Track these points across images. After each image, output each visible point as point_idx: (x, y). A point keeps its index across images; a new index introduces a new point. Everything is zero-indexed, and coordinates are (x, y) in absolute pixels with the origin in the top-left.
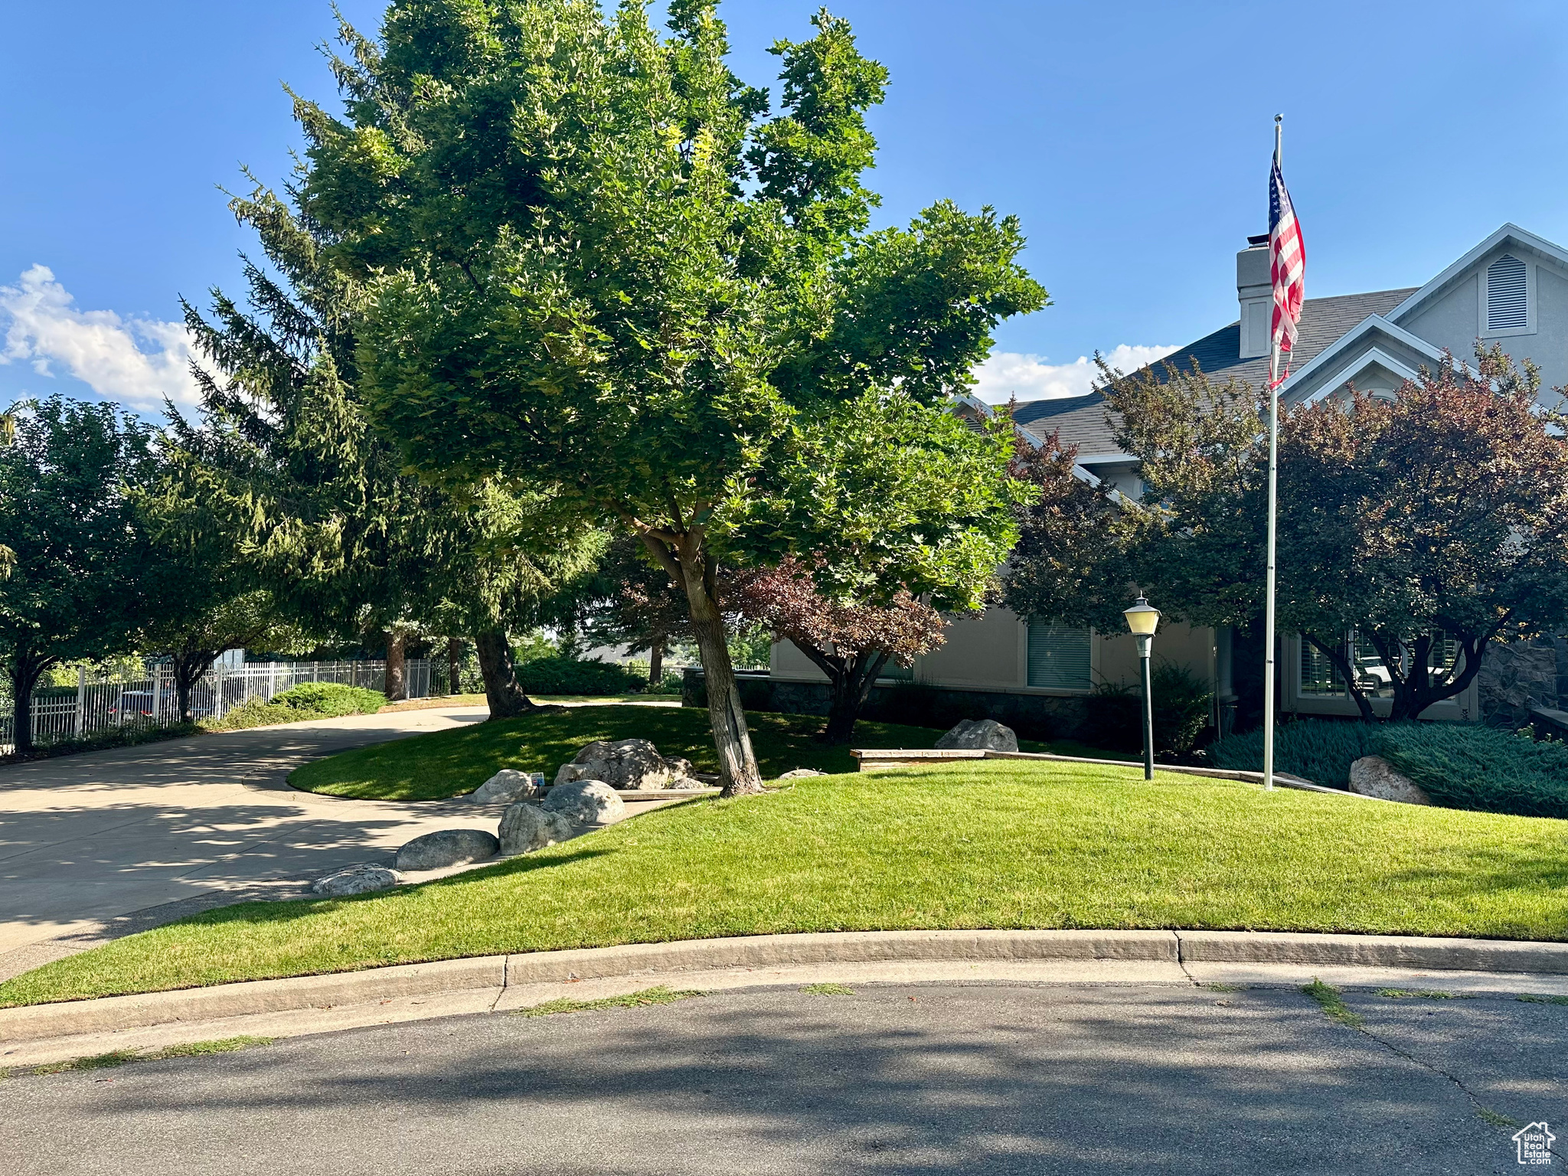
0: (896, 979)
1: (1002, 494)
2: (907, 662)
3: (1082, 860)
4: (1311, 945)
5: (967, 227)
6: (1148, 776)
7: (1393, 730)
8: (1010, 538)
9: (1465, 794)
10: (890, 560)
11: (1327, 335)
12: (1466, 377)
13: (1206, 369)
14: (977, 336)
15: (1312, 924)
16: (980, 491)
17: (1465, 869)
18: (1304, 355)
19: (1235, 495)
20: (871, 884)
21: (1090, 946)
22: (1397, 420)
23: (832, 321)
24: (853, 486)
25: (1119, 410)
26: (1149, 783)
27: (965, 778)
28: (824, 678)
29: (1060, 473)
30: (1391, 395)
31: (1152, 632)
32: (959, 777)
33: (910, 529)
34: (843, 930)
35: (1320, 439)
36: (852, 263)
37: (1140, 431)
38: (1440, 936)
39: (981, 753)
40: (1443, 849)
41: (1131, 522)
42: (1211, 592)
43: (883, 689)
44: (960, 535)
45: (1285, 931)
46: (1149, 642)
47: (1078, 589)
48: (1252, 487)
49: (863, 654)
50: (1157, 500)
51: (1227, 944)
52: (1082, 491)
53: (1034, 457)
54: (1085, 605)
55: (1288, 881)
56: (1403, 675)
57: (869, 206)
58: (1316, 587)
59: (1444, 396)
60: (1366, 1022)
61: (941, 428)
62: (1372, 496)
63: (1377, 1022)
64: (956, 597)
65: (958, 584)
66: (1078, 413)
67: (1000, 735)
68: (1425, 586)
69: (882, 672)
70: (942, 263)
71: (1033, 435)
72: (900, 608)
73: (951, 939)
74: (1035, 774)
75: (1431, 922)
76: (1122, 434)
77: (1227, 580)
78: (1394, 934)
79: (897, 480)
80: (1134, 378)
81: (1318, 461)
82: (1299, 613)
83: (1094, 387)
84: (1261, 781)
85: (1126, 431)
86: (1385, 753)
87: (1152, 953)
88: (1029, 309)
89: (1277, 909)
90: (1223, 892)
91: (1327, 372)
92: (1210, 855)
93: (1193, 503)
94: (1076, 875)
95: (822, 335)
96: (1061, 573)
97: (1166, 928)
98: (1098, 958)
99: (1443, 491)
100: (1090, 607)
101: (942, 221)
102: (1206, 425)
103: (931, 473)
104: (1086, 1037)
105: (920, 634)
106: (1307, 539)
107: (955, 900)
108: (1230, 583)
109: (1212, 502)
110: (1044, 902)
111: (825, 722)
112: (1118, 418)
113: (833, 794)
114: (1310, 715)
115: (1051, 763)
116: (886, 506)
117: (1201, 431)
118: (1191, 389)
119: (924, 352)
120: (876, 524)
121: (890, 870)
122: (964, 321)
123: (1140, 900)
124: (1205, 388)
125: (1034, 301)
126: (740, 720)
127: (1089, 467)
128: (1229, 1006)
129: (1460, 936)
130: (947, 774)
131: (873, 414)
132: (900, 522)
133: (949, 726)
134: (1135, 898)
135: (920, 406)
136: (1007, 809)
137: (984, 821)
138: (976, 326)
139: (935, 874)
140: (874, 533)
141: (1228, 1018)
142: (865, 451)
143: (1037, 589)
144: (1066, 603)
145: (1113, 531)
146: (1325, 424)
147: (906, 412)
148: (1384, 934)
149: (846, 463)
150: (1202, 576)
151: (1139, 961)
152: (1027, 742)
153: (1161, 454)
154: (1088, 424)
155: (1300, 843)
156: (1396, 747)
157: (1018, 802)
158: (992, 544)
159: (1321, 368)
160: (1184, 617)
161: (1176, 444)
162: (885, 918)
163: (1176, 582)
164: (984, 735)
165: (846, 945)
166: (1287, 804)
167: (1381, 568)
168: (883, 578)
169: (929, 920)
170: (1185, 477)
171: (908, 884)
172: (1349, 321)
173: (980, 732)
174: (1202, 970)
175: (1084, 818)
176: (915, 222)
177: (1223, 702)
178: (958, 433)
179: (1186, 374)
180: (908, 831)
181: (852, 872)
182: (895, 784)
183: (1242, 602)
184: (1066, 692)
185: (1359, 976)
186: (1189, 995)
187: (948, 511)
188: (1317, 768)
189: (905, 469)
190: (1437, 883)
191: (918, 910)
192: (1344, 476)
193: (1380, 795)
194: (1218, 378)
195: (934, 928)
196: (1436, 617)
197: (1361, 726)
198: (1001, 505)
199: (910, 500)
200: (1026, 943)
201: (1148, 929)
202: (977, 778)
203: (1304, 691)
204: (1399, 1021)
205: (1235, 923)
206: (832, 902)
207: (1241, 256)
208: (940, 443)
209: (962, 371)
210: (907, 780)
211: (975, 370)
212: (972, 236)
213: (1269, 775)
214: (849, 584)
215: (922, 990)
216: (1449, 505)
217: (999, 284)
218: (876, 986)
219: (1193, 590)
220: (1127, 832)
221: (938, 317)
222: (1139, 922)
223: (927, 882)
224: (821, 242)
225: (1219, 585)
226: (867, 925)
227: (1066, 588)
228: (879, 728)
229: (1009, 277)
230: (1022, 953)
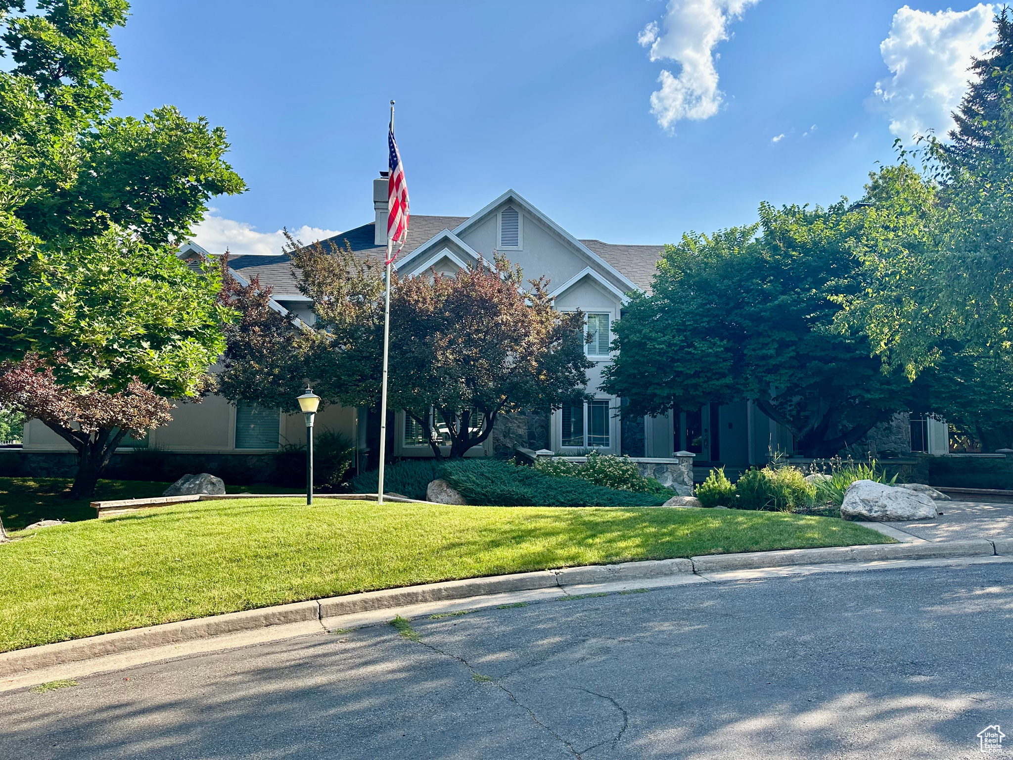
0: (116, 667)
1: (213, 315)
2: (140, 435)
3: (260, 562)
4: (397, 596)
5: (187, 129)
6: (309, 503)
7: (450, 464)
8: (220, 348)
9: (483, 497)
10: (122, 360)
11: (423, 237)
12: (489, 270)
13: (355, 249)
14: (194, 204)
15: (398, 583)
16: (197, 313)
17: (478, 539)
18: (409, 248)
19: (370, 327)
20: (99, 602)
21: (262, 619)
22: (455, 290)
23: (77, 177)
24: (91, 303)
25: (300, 268)
26: (309, 507)
27: (181, 516)
28: (73, 449)
29: (260, 305)
30: (452, 275)
31: (315, 410)
32: (176, 516)
33: (139, 338)
34: (72, 639)
35: (416, 297)
36: (97, 137)
37: (313, 282)
38: (464, 579)
39: (197, 497)
40: (468, 530)
41: (308, 340)
42: (355, 385)
43: (123, 455)
44: (179, 343)
45: (383, 589)
46: (313, 417)
47: (271, 382)
48: (379, 323)
49: (104, 430)
50: (323, 327)
51: (349, 603)
52: (275, 318)
53: (242, 293)
54: (275, 393)
55: (386, 558)
56: (456, 432)
57: (111, 98)
58: (413, 383)
59: (478, 279)
60: (421, 636)
61: (167, 266)
62: (442, 332)
63: (427, 635)
64: (175, 387)
65: (177, 379)
66: (274, 266)
67: (213, 484)
68: (468, 385)
69: (121, 443)
70: (167, 150)
71: (242, 277)
72: (137, 395)
73: (161, 631)
74: (234, 508)
75: (460, 571)
76: (302, 283)
77: (364, 378)
78: (441, 581)
79: (128, 300)
80: (310, 248)
81: (414, 310)
82: (403, 398)
83: (284, 250)
84: (376, 499)
85: (305, 281)
86: (445, 477)
87: (303, 616)
88: (232, 192)
89: (379, 577)
90: (348, 571)
91: (421, 259)
92: (343, 549)
93: (344, 330)
94: (255, 572)
95: (67, 186)
96: (260, 372)
97: (312, 599)
98: (267, 626)
99: (477, 331)
100: (279, 395)
101: (168, 120)
102: (353, 283)
103: (156, 298)
104: (253, 681)
105: (151, 414)
106: (408, 355)
107: (167, 603)
108: (366, 380)
109: (356, 331)
110: (231, 594)
111: (71, 482)
112: (299, 273)
113: (70, 537)
114: (408, 458)
115: (245, 500)
116: (118, 319)
117: (350, 286)
118: (345, 260)
119: (152, 209)
120: (109, 332)
121: (116, 589)
122: (185, 192)
123: (297, 584)
124: (353, 260)
125: (236, 187)
127: (282, 303)
128: (347, 641)
129: (473, 577)
130: (168, 514)
131: (109, 250)
132: (131, 331)
133: (175, 480)
134: (294, 582)
135: (151, 248)
136: (211, 535)
137: (193, 545)
138: (194, 198)
139: (152, 587)
140: (107, 339)
141: (345, 650)
142: (102, 277)
143: (242, 382)
144: (262, 393)
145: (296, 345)
146: (419, 288)
147: (137, 252)
148: (436, 582)
149: (86, 285)
150: (349, 376)
151: (294, 623)
152: (232, 487)
153: (326, 298)
154: (281, 275)
155: (395, 534)
156: (451, 474)
157: (219, 529)
158: (205, 351)
159: (419, 256)
160: (338, 401)
161: (335, 293)
162: (109, 624)
163: (334, 379)
164: (200, 485)
165: (74, 650)
166: (390, 512)
167: (446, 373)
168: (116, 373)
169: (145, 620)
170: (340, 314)
171: (131, 597)
172: (435, 231)
173: (197, 482)
174: (332, 622)
175: (264, 535)
176: (148, 116)
177: (361, 453)
178: (180, 270)
179: (342, 250)
180: (133, 558)
181: (82, 594)
182: (125, 525)
183: (372, 391)
184: (262, 451)
185: (421, 609)
186: (323, 639)
187: (170, 325)
188: (410, 489)
189: (135, 293)
190: (464, 549)
191: (137, 614)
192: (428, 319)
193: (442, 502)
194: (361, 255)
195: (149, 625)
196: (473, 400)
197: (434, 462)
198: (212, 323)
199: (139, 316)
200: (217, 625)
201: (301, 601)
202: (190, 515)
203: (407, 444)
204: (439, 632)
205: (354, 589)
206: (64, 619)
207: (376, 183)
208: (166, 276)
209: (183, 227)
210: (136, 521)
211: (193, 228)
212: (191, 135)
213: (381, 495)
214: (86, 377)
215: (135, 671)
216: (480, 339)
217: (210, 171)
218: (97, 675)
219: (344, 384)
220: (292, 540)
221: (165, 187)
222: (295, 598)
223: (145, 594)
224: (69, 116)
225: (359, 381)
226: (93, 632)
227: (262, 382)
228: (118, 485)
229: (217, 168)
230: (214, 632)
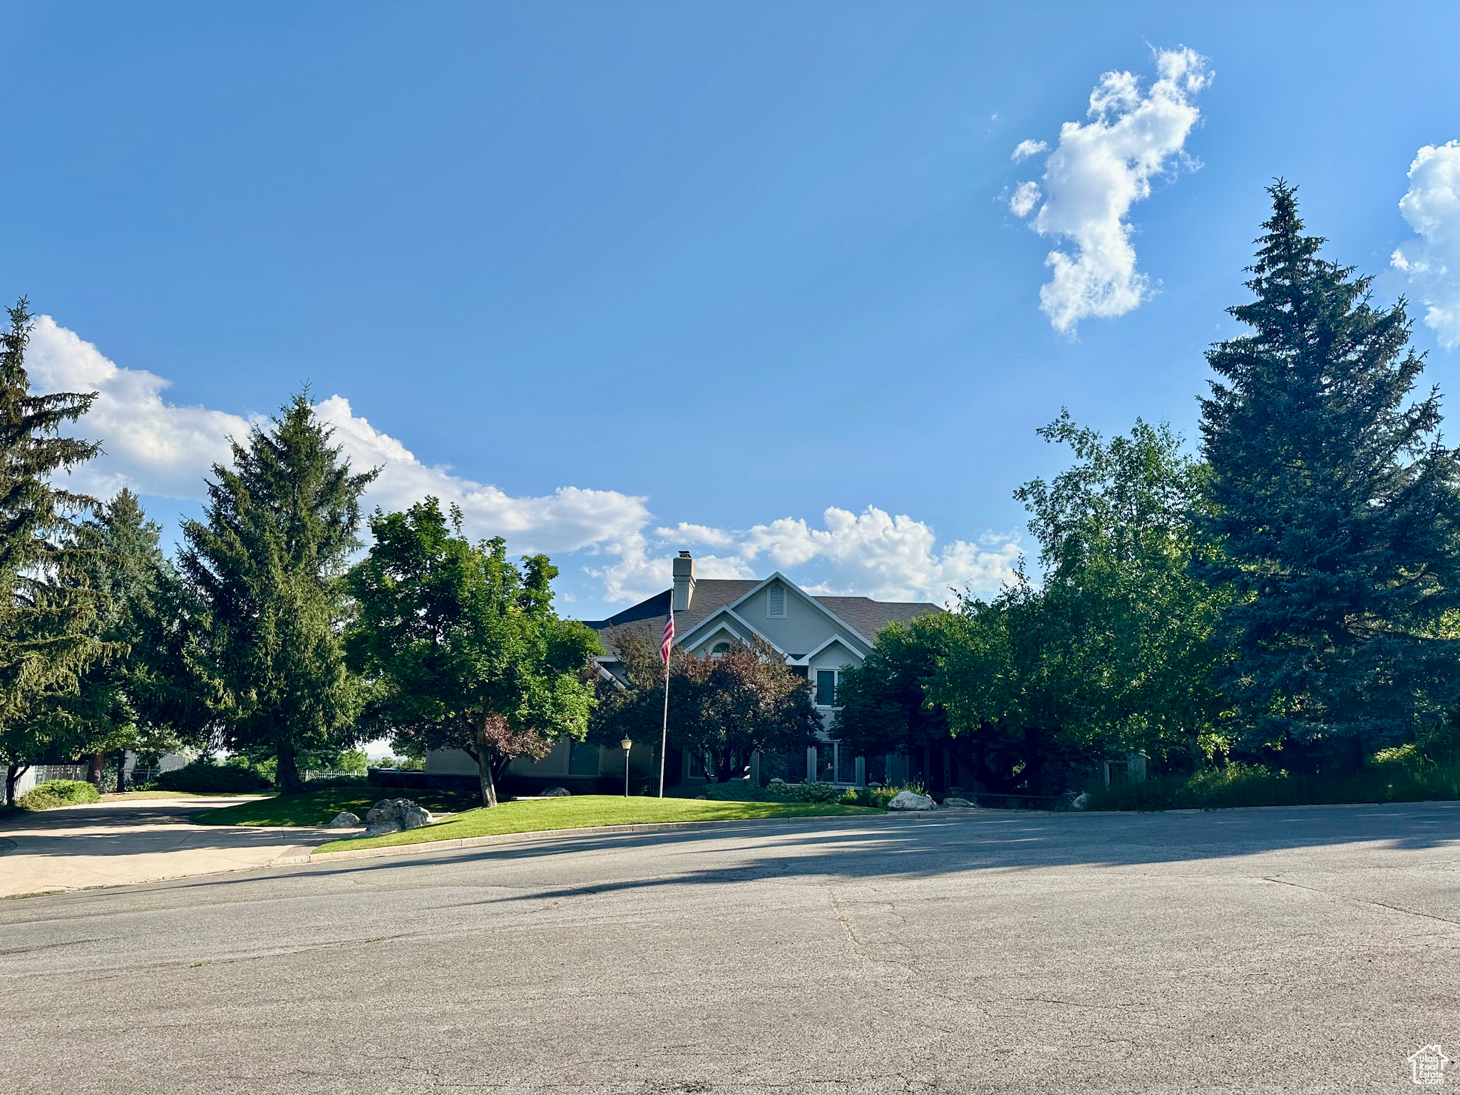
31: (630, 749)
46: (628, 753)
62: (707, 697)
67: (563, 792)
91: (705, 629)
126: (491, 780)
127: (599, 663)
159: (703, 627)
184: (587, 777)
192: (698, 688)
207: (676, 559)
